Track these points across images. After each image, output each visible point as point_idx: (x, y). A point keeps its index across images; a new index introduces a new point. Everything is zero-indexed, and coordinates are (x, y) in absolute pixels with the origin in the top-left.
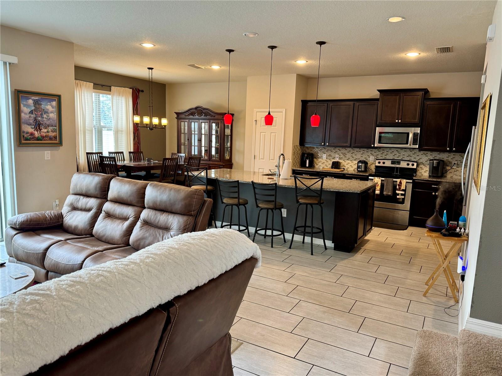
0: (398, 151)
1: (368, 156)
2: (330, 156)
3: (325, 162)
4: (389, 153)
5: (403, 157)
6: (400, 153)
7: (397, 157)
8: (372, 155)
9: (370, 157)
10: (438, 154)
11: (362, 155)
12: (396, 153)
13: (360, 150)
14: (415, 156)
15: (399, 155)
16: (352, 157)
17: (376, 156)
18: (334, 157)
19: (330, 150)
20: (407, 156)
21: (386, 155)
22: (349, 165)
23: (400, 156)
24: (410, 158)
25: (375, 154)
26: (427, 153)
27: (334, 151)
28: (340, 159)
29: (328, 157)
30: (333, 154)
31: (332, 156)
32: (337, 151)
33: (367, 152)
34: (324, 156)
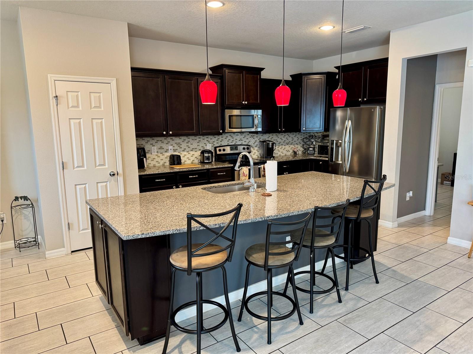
0: (231, 135)
1: (204, 144)
2: (161, 148)
3: (156, 157)
4: (224, 138)
5: (236, 142)
6: (233, 138)
7: (231, 142)
8: (208, 142)
9: (207, 145)
10: (262, 135)
11: (198, 144)
12: (229, 138)
13: (196, 138)
14: (245, 139)
15: (233, 139)
16: (188, 147)
17: (212, 143)
18: (167, 150)
19: (160, 141)
20: (239, 141)
21: (222, 141)
22: (186, 157)
23: (233, 141)
24: (242, 142)
25: (211, 141)
26: (254, 136)
27: (166, 141)
28: (175, 150)
29: (159, 151)
30: (164, 146)
31: (164, 148)
32: (169, 142)
33: (203, 139)
34: (154, 149)
